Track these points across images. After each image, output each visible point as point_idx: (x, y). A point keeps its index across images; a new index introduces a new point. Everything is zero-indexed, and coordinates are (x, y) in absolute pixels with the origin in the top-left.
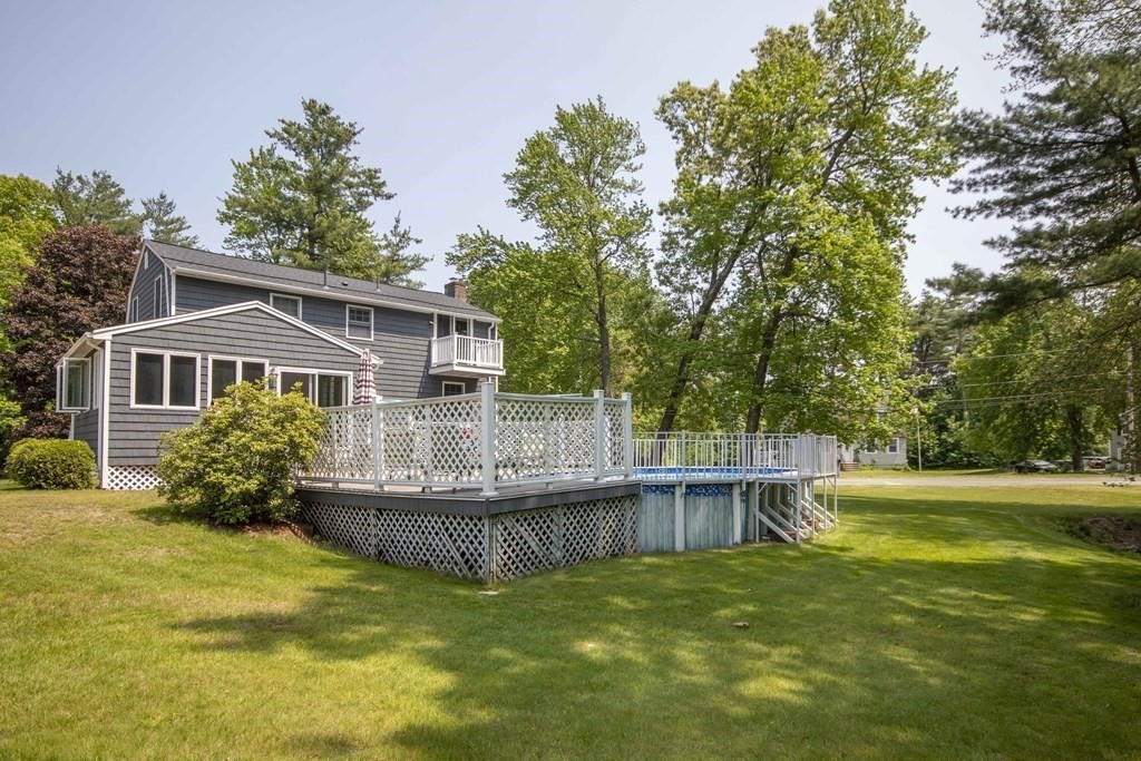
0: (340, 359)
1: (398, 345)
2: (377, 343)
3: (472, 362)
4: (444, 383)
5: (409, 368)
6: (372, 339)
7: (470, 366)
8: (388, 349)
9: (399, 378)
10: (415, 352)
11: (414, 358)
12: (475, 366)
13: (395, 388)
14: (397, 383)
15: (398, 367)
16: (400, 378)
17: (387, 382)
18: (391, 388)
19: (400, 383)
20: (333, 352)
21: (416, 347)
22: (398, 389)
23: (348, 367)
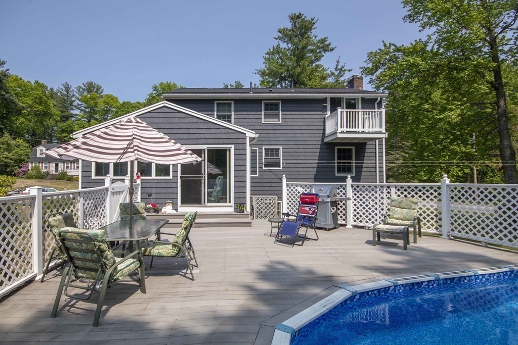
0: (224, 136)
1: (300, 124)
2: (285, 124)
3: (361, 129)
4: (336, 148)
5: (308, 139)
6: (280, 122)
7: (359, 133)
8: (292, 128)
9: (300, 147)
10: (313, 128)
11: (311, 131)
12: (363, 132)
13: (297, 154)
14: (299, 150)
15: (300, 139)
16: (302, 147)
17: (291, 150)
18: (295, 154)
19: (302, 150)
20: (218, 131)
21: (314, 124)
22: (300, 154)
23: (230, 141)
